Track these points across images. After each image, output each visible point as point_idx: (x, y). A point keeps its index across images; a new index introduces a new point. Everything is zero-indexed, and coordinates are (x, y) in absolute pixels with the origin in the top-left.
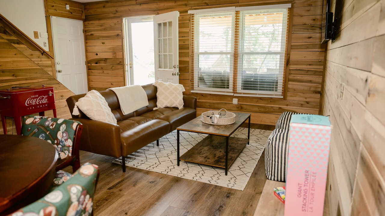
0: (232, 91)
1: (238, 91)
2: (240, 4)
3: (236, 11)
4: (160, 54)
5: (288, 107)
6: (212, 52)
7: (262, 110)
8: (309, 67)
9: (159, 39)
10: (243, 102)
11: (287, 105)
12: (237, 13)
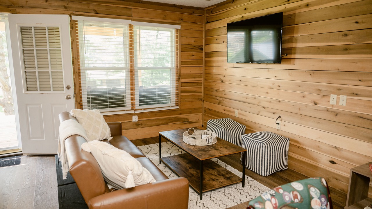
0: (130, 108)
1: (136, 108)
2: (133, 18)
3: (129, 25)
4: (26, 70)
5: (181, 115)
6: (105, 67)
7: (161, 122)
8: (193, 79)
9: (23, 49)
10: (143, 118)
11: (180, 114)
12: (131, 26)
